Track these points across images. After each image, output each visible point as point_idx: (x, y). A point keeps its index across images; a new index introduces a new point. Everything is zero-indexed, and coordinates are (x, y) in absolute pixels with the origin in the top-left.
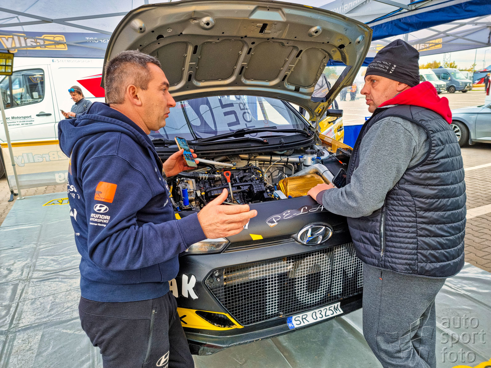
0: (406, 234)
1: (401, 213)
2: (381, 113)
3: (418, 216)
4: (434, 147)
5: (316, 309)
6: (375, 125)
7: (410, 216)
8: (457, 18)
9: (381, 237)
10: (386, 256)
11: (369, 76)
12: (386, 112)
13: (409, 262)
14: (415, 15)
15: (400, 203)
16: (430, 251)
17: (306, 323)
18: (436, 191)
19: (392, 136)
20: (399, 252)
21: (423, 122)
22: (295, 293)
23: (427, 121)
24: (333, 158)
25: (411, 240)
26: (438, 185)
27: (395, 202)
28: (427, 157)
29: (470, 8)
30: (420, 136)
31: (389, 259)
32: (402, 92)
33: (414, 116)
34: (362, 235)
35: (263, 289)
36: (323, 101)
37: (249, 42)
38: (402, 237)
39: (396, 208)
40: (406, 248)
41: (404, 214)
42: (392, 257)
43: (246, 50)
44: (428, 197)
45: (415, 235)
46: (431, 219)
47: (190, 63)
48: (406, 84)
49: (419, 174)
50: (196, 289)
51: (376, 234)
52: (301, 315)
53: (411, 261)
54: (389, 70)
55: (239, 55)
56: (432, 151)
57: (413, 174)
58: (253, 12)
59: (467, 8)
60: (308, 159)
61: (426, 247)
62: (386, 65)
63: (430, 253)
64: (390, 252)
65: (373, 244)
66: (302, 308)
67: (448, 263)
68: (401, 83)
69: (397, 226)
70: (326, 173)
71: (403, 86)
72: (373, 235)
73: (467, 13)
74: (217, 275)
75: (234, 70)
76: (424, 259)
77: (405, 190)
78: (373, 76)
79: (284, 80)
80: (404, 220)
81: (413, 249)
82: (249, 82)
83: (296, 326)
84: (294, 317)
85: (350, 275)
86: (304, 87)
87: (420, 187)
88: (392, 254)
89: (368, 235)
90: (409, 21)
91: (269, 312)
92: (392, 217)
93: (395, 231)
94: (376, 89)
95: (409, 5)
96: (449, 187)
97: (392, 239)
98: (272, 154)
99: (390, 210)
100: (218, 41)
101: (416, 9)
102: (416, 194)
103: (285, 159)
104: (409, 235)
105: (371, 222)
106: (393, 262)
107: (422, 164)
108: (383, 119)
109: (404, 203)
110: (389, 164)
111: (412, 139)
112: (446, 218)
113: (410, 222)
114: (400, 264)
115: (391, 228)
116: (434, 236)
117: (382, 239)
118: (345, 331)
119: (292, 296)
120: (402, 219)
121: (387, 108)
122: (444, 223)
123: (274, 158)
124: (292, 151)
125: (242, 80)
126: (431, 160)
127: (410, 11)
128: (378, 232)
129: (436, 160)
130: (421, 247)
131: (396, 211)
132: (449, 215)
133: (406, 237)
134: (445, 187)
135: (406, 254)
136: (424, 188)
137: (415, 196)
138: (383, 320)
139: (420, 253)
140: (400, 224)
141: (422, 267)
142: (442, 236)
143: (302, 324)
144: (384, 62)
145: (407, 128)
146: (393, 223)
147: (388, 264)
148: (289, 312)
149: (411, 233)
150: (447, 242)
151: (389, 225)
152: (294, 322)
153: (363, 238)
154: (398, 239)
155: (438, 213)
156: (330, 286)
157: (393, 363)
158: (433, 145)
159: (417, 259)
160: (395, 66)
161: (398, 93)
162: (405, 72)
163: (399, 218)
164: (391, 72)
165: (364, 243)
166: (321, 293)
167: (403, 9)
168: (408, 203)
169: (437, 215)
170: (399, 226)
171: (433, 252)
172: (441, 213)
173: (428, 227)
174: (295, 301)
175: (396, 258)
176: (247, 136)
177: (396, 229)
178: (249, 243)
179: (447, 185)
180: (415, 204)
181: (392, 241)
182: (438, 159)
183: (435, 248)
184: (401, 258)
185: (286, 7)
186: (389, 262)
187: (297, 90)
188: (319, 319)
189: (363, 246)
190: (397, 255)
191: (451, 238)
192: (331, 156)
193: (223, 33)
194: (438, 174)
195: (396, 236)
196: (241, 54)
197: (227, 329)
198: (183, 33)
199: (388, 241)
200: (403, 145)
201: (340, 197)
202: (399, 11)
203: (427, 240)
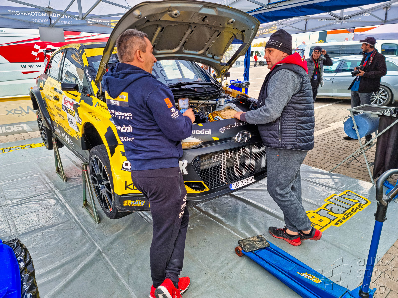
0: (292, 129)
1: (289, 118)
2: (278, 68)
3: (297, 119)
4: (304, 84)
5: (243, 179)
6: (276, 74)
7: (293, 120)
8: (297, 15)
9: (279, 132)
10: (282, 141)
11: (268, 48)
12: (281, 67)
13: (293, 142)
14: (271, 12)
15: (289, 113)
16: (302, 137)
17: (239, 187)
18: (305, 106)
19: (286, 79)
20: (289, 138)
21: (299, 72)
22: (234, 170)
23: (300, 71)
24: (235, 101)
25: (294, 132)
26: (306, 103)
27: (286, 113)
28: (301, 89)
29: (303, 9)
30: (298, 79)
31: (284, 143)
32: (286, 57)
33: (295, 69)
34: (269, 133)
35: (219, 168)
36: (226, 65)
37: (193, 26)
38: (290, 131)
39: (287, 116)
40: (292, 136)
41: (290, 119)
42: (285, 141)
43: (190, 31)
44: (301, 110)
45: (295, 129)
46: (303, 121)
47: (157, 38)
48: (287, 53)
49: (298, 98)
50: (188, 168)
51: (277, 131)
52: (236, 183)
53: (294, 142)
54: (279, 46)
55: (185, 34)
56: (303, 86)
57: (295, 98)
58: (201, 9)
59: (302, 10)
60: (222, 101)
61: (300, 135)
62: (278, 43)
63: (302, 138)
64: (284, 139)
65: (275, 137)
66: (236, 179)
67: (309, 143)
68: (284, 52)
69: (287, 125)
70: (236, 108)
71: (285, 54)
72: (275, 132)
73: (302, 13)
74: (198, 160)
75: (179, 43)
76: (300, 141)
77: (291, 107)
78: (270, 48)
79: (207, 50)
80: (290, 122)
81: (295, 136)
82: (186, 51)
83: (234, 189)
84: (233, 184)
85: (258, 161)
86: (217, 55)
87: (298, 104)
88: (285, 140)
89: (272, 132)
90: (267, 15)
91: (221, 181)
92: (285, 121)
93: (286, 128)
94: (272, 56)
95: (267, 5)
96: (309, 104)
97: (285, 132)
98: (198, 99)
99: (283, 118)
100: (176, 25)
101: (272, 8)
102: (296, 108)
103: (206, 102)
104: (293, 129)
105: (274, 126)
106: (286, 144)
107: (299, 92)
108: (280, 71)
109: (290, 113)
110: (285, 93)
111: (295, 80)
112: (309, 120)
113: (293, 123)
114: (290, 144)
115: (284, 127)
116: (303, 130)
117: (280, 133)
118: (245, 204)
119: (232, 172)
120: (290, 121)
121: (281, 65)
122: (308, 123)
123: (200, 102)
124: (209, 97)
125: (183, 50)
126: (303, 91)
127: (268, 9)
128: (278, 130)
129: (305, 90)
130: (298, 135)
131: (287, 118)
132: (310, 119)
133: (292, 131)
134: (308, 104)
135: (292, 139)
136: (299, 105)
137: (296, 109)
138: (279, 178)
139: (298, 138)
140: (289, 124)
141: (299, 145)
142: (307, 129)
143: (237, 188)
144: (276, 41)
145: (292, 74)
146: (285, 124)
147: (283, 145)
148: (230, 181)
149: (294, 128)
150: (309, 132)
151: (283, 126)
152: (232, 187)
153: (269, 134)
154: (288, 132)
155: (305, 118)
156: (249, 166)
157: (284, 200)
158: (304, 83)
159: (296, 141)
160: (282, 43)
161: (283, 58)
162: (287, 47)
163: (288, 121)
164: (280, 47)
165: (270, 137)
166: (245, 170)
167: (263, 7)
168: (292, 113)
169: (305, 119)
170: (288, 125)
171: (303, 137)
172: (306, 118)
173: (301, 125)
174: (233, 175)
175: (287, 141)
176: (182, 87)
177: (287, 127)
178: (212, 142)
179: (309, 103)
180: (295, 113)
181: (285, 133)
182: (306, 90)
183: (304, 136)
184: (290, 141)
185: (218, 7)
186: (284, 144)
187: (213, 57)
188: (245, 185)
189: (269, 139)
190: (288, 140)
191: (310, 130)
192: (233, 99)
193: (182, 20)
194: (305, 98)
195: (287, 131)
196: (186, 33)
197: (201, 192)
198: (161, 19)
199: (283, 134)
200: (291, 83)
201: (260, 112)
202: (261, 8)
203: (301, 131)
